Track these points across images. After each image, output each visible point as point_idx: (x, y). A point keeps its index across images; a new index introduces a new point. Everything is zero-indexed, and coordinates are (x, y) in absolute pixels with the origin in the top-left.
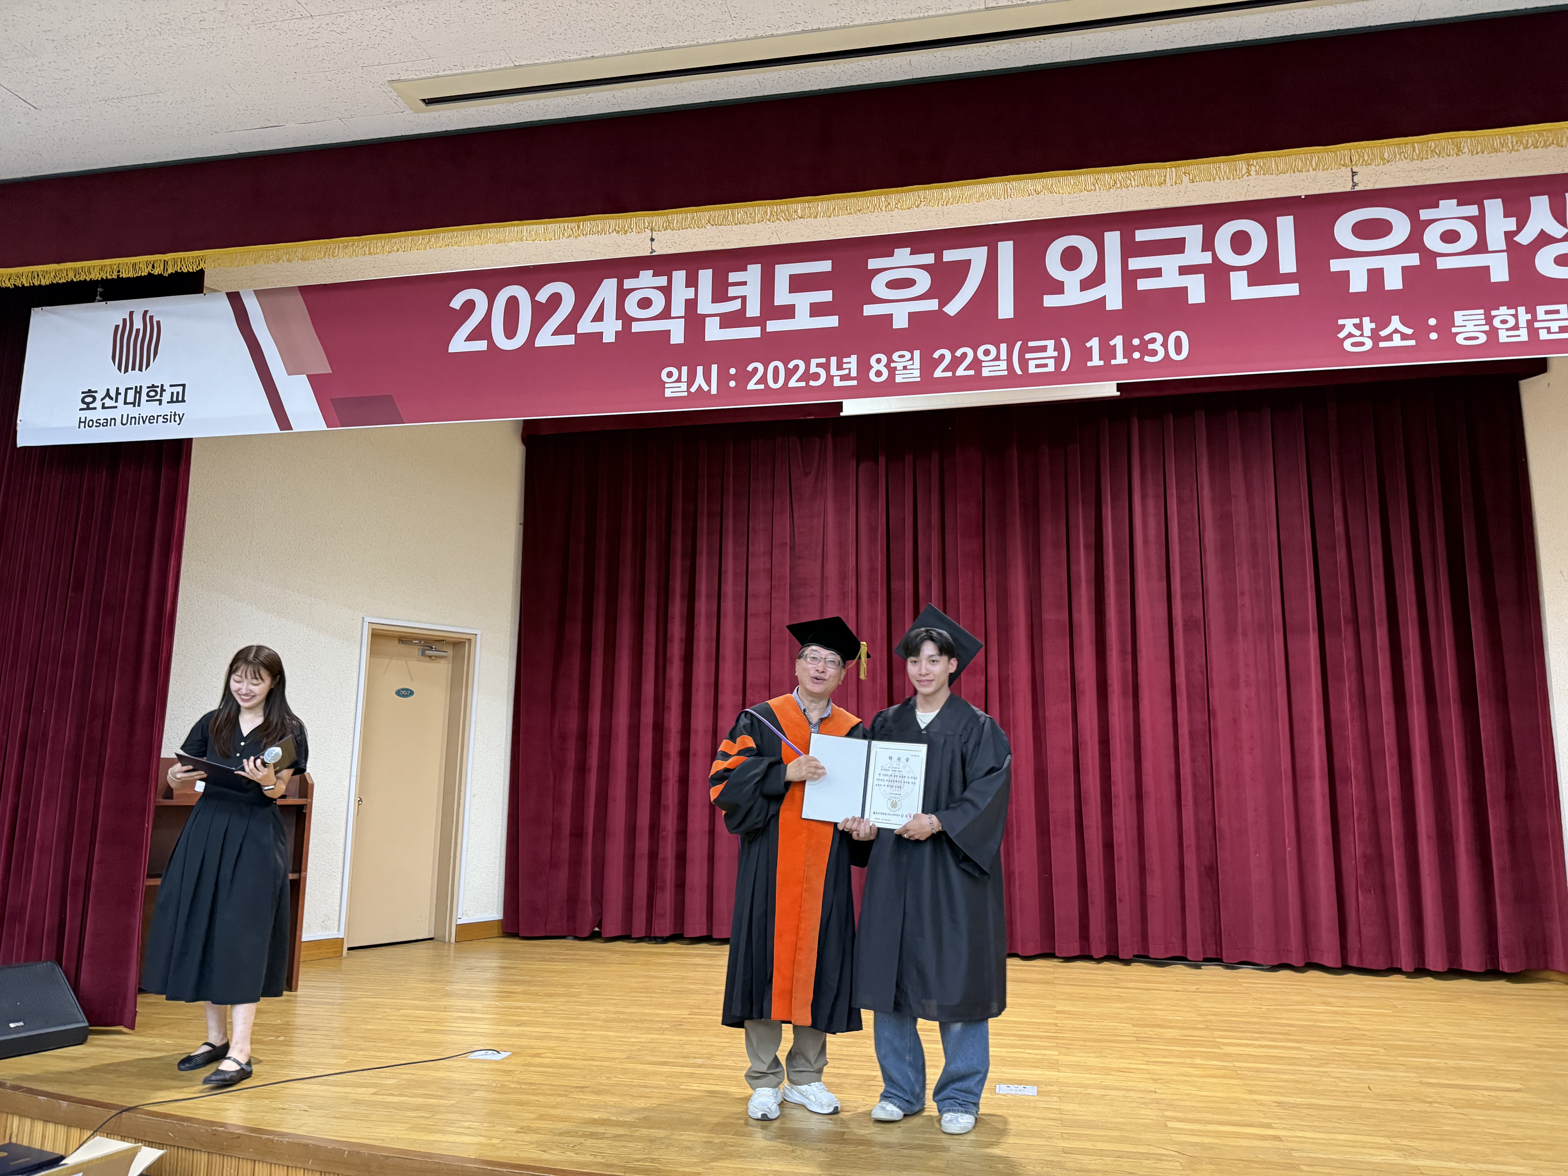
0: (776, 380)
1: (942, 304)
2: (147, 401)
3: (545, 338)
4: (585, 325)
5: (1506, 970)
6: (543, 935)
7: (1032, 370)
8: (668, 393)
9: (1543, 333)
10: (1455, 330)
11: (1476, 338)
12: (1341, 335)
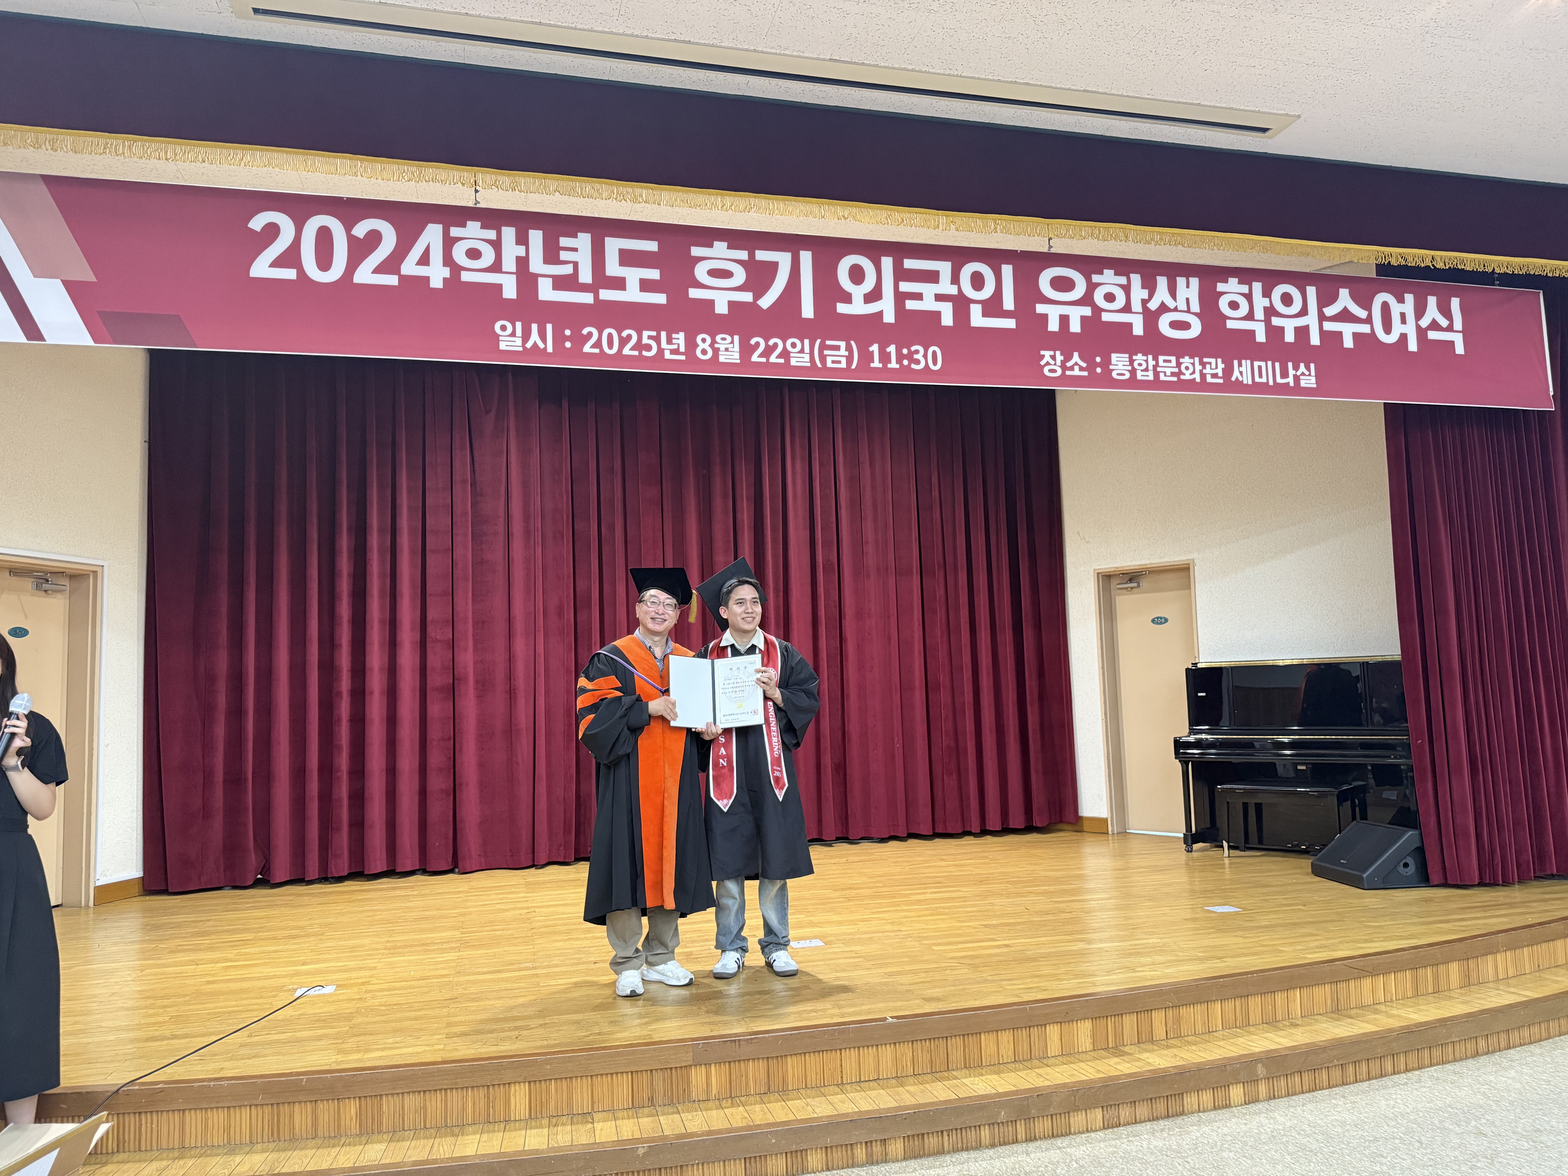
0: (610, 347)
1: (756, 298)
3: (365, 275)
4: (410, 267)
5: (1039, 825)
6: (197, 888)
7: (829, 364)
8: (503, 346)
9: (1162, 375)
10: (1111, 367)
11: (1124, 375)
12: (1042, 363)
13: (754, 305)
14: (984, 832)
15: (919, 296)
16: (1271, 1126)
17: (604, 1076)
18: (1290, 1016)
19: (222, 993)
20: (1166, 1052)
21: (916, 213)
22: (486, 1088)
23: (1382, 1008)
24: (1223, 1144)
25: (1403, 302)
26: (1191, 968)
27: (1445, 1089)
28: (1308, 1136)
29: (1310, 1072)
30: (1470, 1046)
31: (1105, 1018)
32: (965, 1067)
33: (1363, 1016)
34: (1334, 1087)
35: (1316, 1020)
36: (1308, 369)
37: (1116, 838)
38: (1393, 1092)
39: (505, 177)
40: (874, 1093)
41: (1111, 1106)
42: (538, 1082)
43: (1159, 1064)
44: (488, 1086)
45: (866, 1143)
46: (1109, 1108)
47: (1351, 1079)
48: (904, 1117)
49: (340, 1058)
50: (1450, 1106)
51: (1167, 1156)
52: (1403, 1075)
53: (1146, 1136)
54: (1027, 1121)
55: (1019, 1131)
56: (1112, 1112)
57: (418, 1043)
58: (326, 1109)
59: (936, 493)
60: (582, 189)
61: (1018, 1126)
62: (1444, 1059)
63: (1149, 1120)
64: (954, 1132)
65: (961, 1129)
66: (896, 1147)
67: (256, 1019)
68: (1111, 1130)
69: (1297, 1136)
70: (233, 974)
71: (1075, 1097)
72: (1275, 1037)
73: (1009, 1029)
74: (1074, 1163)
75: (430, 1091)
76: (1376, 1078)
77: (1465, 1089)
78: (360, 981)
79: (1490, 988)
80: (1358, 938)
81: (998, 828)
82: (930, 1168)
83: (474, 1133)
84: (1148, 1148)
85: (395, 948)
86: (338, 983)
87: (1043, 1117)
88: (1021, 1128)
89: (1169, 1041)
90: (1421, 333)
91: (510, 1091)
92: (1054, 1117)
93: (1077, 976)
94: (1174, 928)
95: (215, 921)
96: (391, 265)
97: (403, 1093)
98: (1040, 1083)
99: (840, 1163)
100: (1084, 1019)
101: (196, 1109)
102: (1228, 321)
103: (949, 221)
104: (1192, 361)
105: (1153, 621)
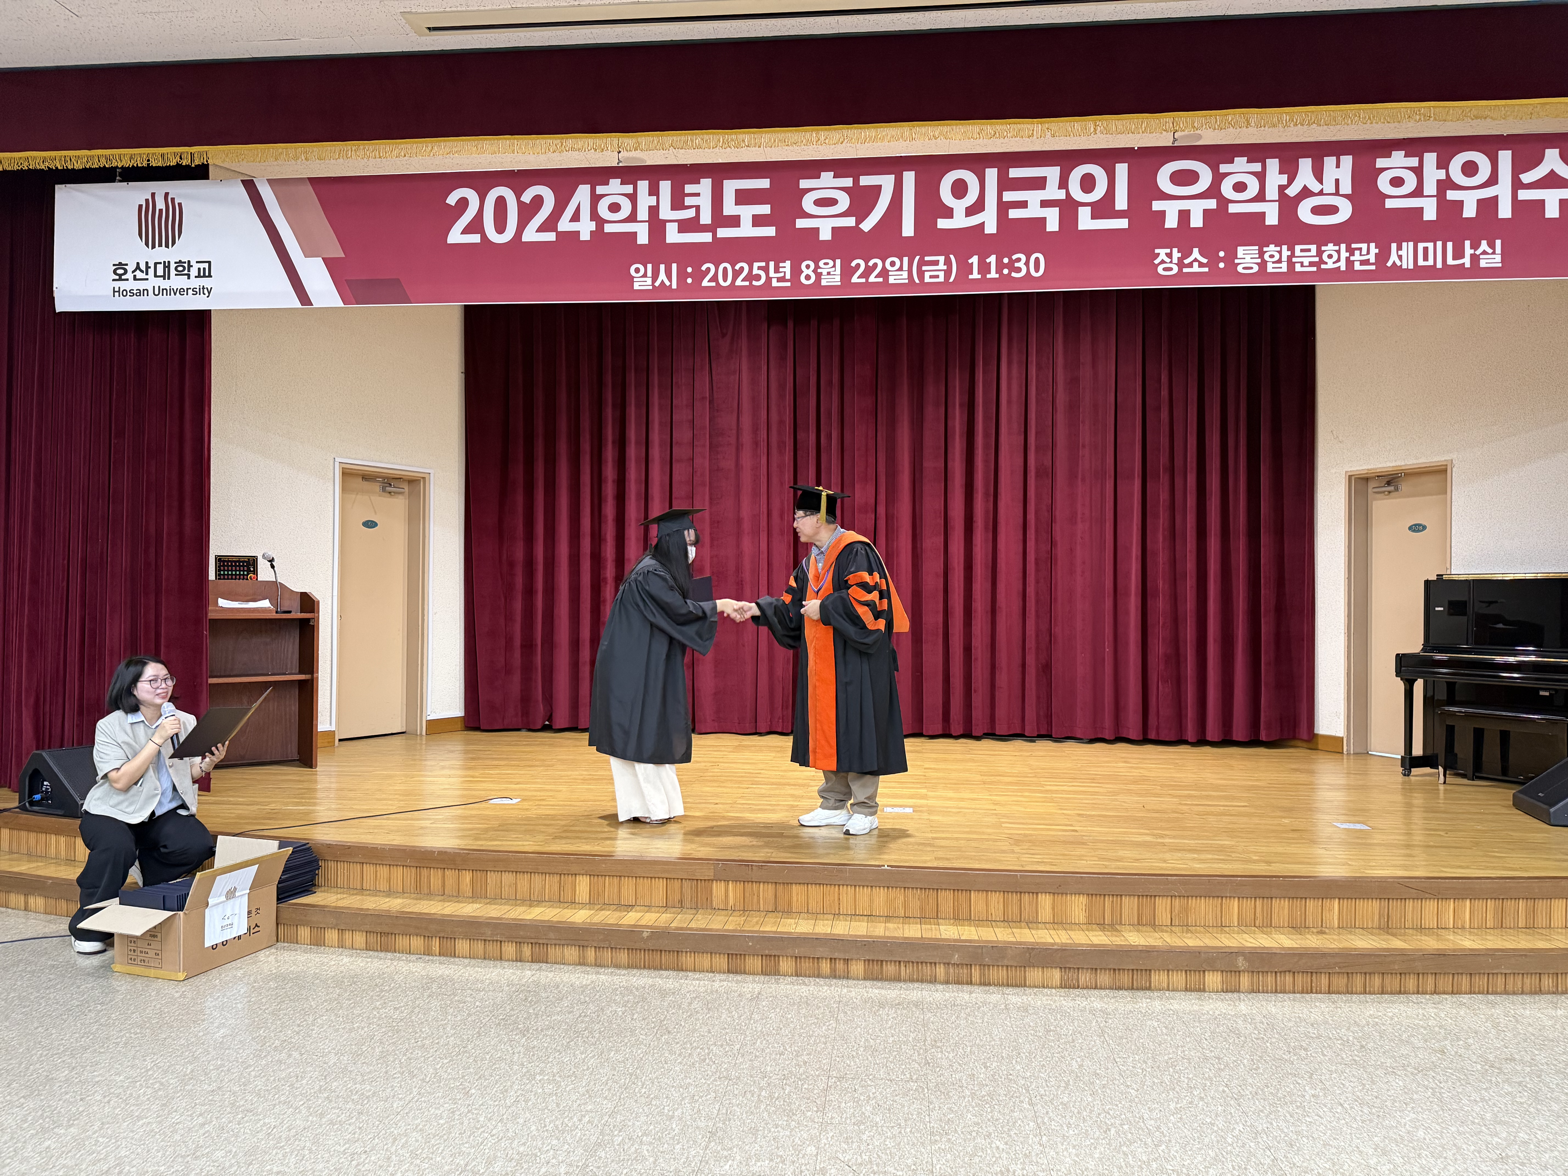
0: (725, 280)
1: (858, 222)
2: (176, 275)
3: (530, 234)
4: (564, 224)
5: (1266, 740)
7: (927, 280)
8: (637, 286)
9: (1297, 266)
10: (1237, 261)
11: (1252, 268)
12: (1157, 262)
13: (856, 229)
14: (1202, 742)
15: (1023, 204)
16: (1224, 1011)
17: (645, 879)
18: (1324, 925)
21: (1009, 124)
22: (558, 875)
29: (1304, 975)
32: (954, 918)
34: (1334, 993)
35: (1350, 932)
36: (1492, 245)
37: (1353, 758)
40: (856, 924)
41: (1068, 968)
42: (596, 877)
43: (1134, 942)
44: (561, 874)
45: (831, 959)
46: (1067, 970)
47: (1359, 989)
48: (864, 943)
49: (471, 842)
52: (1426, 996)
53: (1093, 999)
54: (981, 967)
55: (973, 975)
58: (450, 875)
60: (692, 141)
61: (973, 970)
62: (1489, 989)
63: (1109, 988)
65: (918, 963)
66: (858, 968)
68: (1068, 990)
71: (1030, 954)
72: (1285, 938)
73: (1000, 892)
74: (1003, 1005)
75: (521, 872)
77: (1482, 1016)
78: (541, 798)
81: (1221, 739)
84: (1084, 1007)
86: (524, 798)
87: (998, 966)
88: (976, 973)
89: (1173, 928)
91: (575, 879)
92: (1008, 968)
96: (550, 224)
97: (501, 871)
99: (807, 972)
100: (1079, 894)
102: (1387, 200)
103: (1044, 128)
104: (1337, 248)
105: (1410, 528)
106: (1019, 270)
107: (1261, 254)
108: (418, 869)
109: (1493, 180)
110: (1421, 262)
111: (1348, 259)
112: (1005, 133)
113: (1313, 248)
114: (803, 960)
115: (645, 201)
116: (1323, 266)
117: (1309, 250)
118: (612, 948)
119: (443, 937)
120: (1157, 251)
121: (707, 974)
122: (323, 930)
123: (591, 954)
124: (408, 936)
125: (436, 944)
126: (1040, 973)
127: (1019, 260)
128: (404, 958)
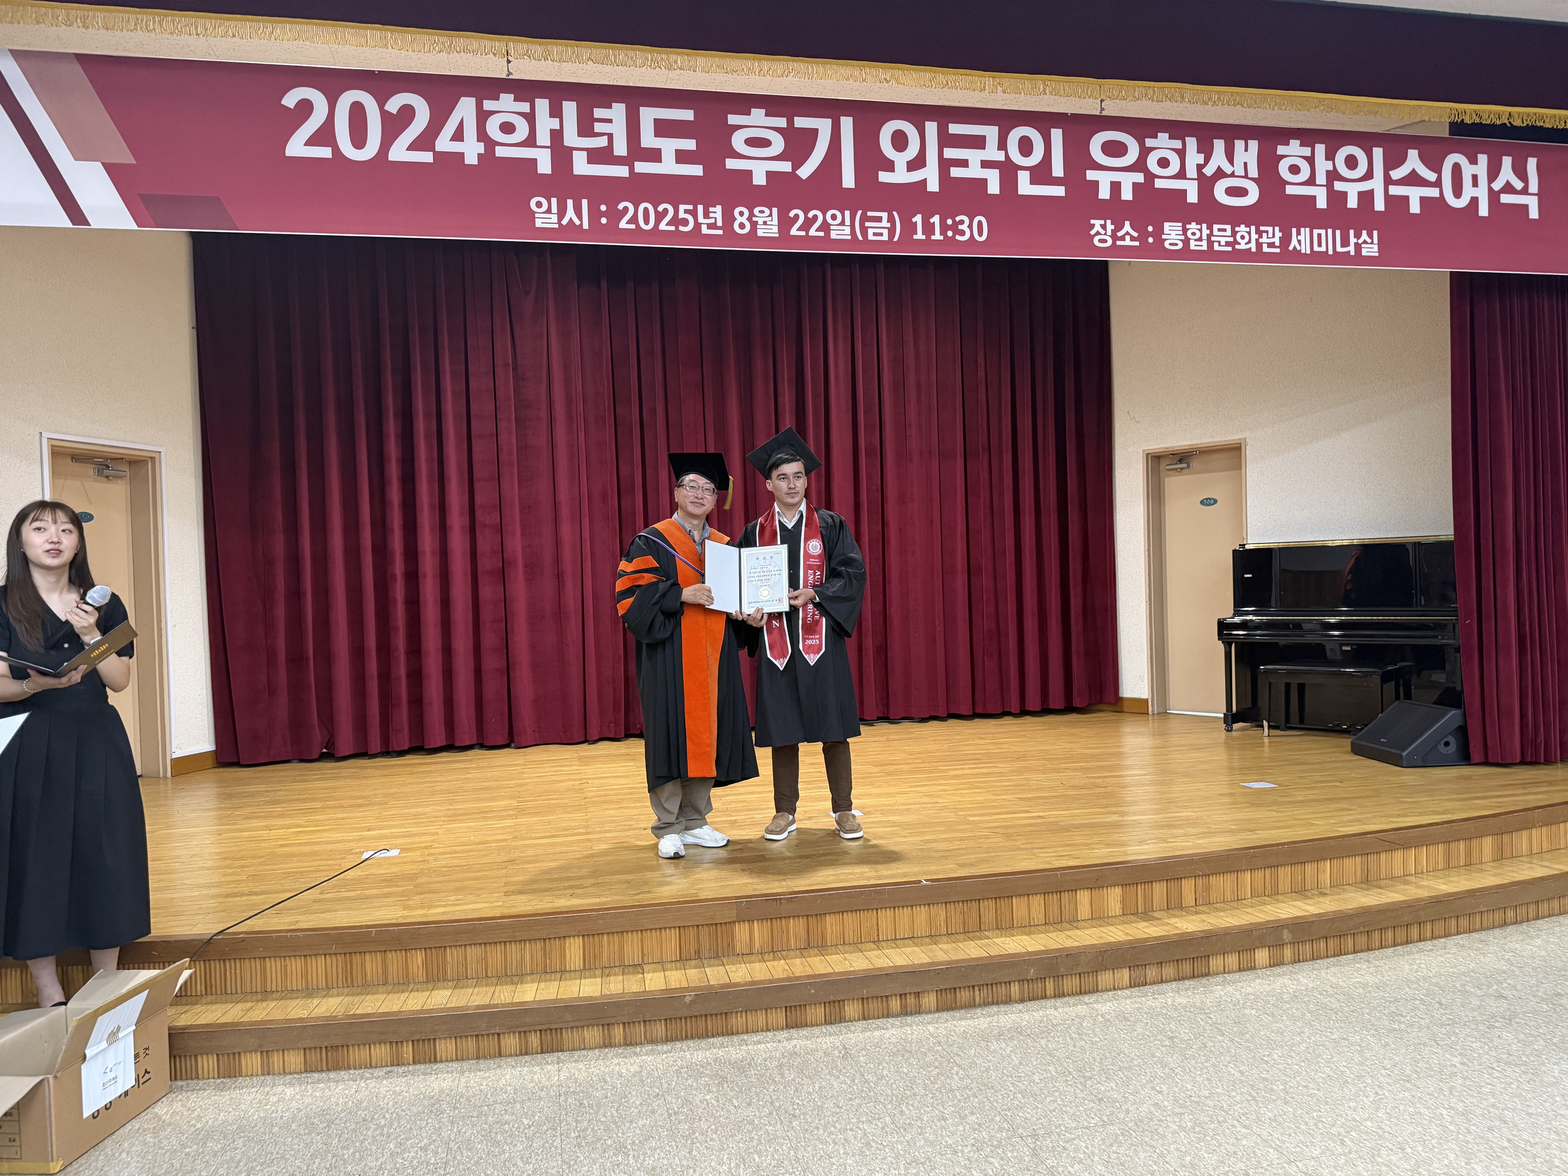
0: (647, 222)
1: (795, 167)
3: (399, 152)
4: (444, 143)
5: (1078, 706)
6: (268, 761)
7: (871, 237)
8: (539, 223)
9: (1216, 244)
10: (1164, 237)
11: (1177, 245)
12: (1093, 232)
13: (792, 176)
14: (1024, 712)
15: (964, 163)
16: (1294, 987)
17: (653, 931)
18: (1319, 886)
19: (294, 855)
20: (1194, 918)
21: (962, 75)
22: (542, 941)
23: (1413, 879)
24: (1245, 1003)
25: (1476, 164)
26: (1223, 839)
27: (1470, 956)
28: (1331, 996)
29: (1335, 938)
30: (1498, 916)
31: (1135, 885)
32: (997, 928)
33: (1392, 886)
34: (1358, 952)
35: (1344, 890)
36: (1370, 236)
37: (1156, 718)
38: (1417, 957)
39: (537, 46)
40: (908, 950)
41: (1138, 966)
42: (591, 937)
43: (1187, 929)
44: (545, 939)
45: (901, 995)
46: (1136, 968)
47: (1377, 945)
48: (938, 972)
49: (406, 913)
50: (1473, 971)
51: (1190, 1012)
52: (1429, 942)
53: (1171, 994)
54: (1056, 978)
55: (1047, 988)
56: (1138, 972)
57: (479, 901)
58: (394, 959)
59: (981, 373)
60: (615, 57)
61: (1047, 983)
62: (1471, 928)
63: (1175, 980)
64: (985, 987)
65: (992, 984)
66: (930, 1000)
67: (327, 878)
68: (1137, 988)
69: (1319, 996)
70: (304, 838)
71: (1103, 957)
72: (1303, 904)
73: (1041, 893)
74: (1100, 1017)
75: (490, 943)
76: (1402, 944)
77: (1490, 955)
78: (423, 845)
79: (1523, 862)
80: (1392, 813)
81: (1039, 709)
82: (961, 1019)
83: (533, 981)
84: (1173, 1005)
85: (455, 815)
86: (402, 847)
87: (1071, 975)
88: (1050, 985)
89: (1198, 908)
90: (1493, 196)
91: (565, 943)
92: (1082, 975)
93: (1109, 845)
94: (1209, 802)
95: (285, 790)
96: (425, 142)
97: (465, 945)
98: (1069, 943)
99: (876, 1013)
100: (1115, 886)
101: (275, 957)
102: (1287, 187)
103: (996, 83)
104: (1248, 229)
105: (1202, 502)
106: (962, 233)
107: (1185, 231)
108: (348, 956)
109: (1369, 175)
110: (1316, 248)
111: (1257, 240)
112: (957, 84)
113: (1228, 227)
114: (870, 1000)
115: (545, 124)
116: (1237, 247)
117: (1225, 230)
118: (645, 1021)
119: (418, 1041)
120: (1092, 222)
121: (764, 1033)
122: (237, 1056)
123: (618, 1032)
124: (367, 1046)
125: (407, 1050)
126: (1111, 975)
127: (962, 222)
128: (368, 1075)
